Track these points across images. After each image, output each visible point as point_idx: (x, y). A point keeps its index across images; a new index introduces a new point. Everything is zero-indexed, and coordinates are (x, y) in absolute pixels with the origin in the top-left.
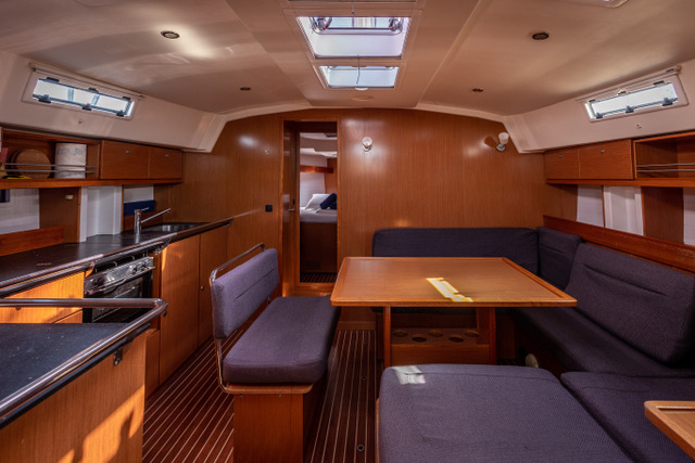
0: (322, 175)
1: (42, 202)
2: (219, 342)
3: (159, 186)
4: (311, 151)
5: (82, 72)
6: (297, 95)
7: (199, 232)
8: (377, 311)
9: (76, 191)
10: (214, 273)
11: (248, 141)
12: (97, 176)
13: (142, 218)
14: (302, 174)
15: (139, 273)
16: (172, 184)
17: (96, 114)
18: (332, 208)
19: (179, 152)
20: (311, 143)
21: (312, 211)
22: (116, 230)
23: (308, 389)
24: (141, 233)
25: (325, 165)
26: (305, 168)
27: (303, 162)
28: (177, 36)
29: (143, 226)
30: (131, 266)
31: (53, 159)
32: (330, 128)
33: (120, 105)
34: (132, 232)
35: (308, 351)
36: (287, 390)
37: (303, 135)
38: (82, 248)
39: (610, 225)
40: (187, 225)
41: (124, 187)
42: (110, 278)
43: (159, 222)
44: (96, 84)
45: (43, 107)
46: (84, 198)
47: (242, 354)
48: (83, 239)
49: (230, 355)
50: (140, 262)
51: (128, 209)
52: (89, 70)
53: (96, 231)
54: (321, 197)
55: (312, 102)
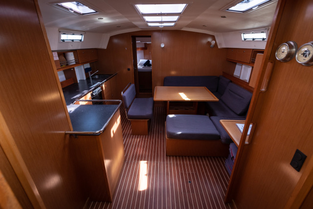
2: (126, 110)
3: (90, 63)
4: (139, 42)
8: (165, 102)
10: (122, 93)
13: (91, 74)
15: (99, 92)
16: (95, 62)
17: (75, 42)
18: (148, 66)
19: (96, 49)
21: (140, 67)
23: (148, 120)
25: (144, 46)
29: (92, 77)
33: (80, 37)
34: (89, 79)
35: (148, 112)
36: (144, 120)
39: (241, 78)
41: (83, 64)
44: (73, 32)
45: (63, 43)
46: (75, 69)
47: (131, 112)
48: (78, 82)
50: (98, 89)
54: (145, 61)
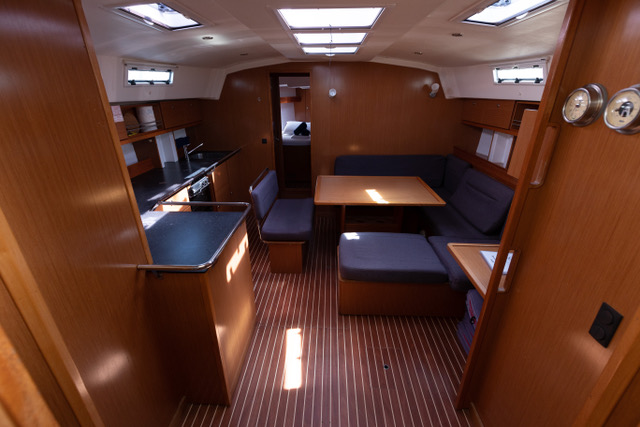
0: (292, 104)
2: (258, 222)
4: (285, 86)
7: (226, 159)
10: (251, 188)
12: (162, 128)
13: (188, 150)
14: (282, 105)
18: (303, 134)
21: (288, 136)
22: (176, 159)
25: (294, 95)
26: (284, 99)
28: (212, 38)
30: (200, 182)
31: (137, 118)
34: (185, 160)
35: (304, 226)
36: (294, 243)
38: (165, 171)
39: (491, 160)
41: (173, 130)
44: (153, 65)
48: (163, 166)
49: (263, 227)
50: (203, 180)
51: (178, 143)
54: (296, 124)
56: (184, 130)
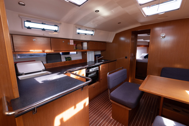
0: (146, 48)
1: (82, 54)
2: (109, 89)
3: (102, 51)
4: (142, 40)
5: (84, 26)
6: (136, 22)
7: (109, 62)
9: (86, 52)
10: (108, 73)
11: (122, 39)
12: (90, 49)
13: (98, 58)
14: (138, 48)
15: (96, 70)
16: (104, 51)
17: (88, 35)
18: (147, 58)
19: (105, 43)
20: (141, 38)
21: (141, 59)
22: (93, 60)
23: (130, 109)
24: (98, 61)
25: (147, 44)
26: (139, 46)
27: (138, 44)
28: (99, 11)
29: (98, 60)
30: (94, 68)
31: (82, 46)
32: (148, 32)
33: (92, 33)
34: (96, 61)
35: (131, 100)
36: (124, 107)
37: (138, 35)
38: (88, 63)
40: (107, 60)
41: (95, 51)
42: (91, 70)
43: (102, 59)
44: (87, 29)
45: (79, 35)
46: (88, 53)
47: (114, 94)
48: (88, 62)
49: (112, 93)
50: (96, 68)
51: (95, 56)
52: (85, 25)
53: (90, 60)
55: (141, 23)
56: (100, 52)
